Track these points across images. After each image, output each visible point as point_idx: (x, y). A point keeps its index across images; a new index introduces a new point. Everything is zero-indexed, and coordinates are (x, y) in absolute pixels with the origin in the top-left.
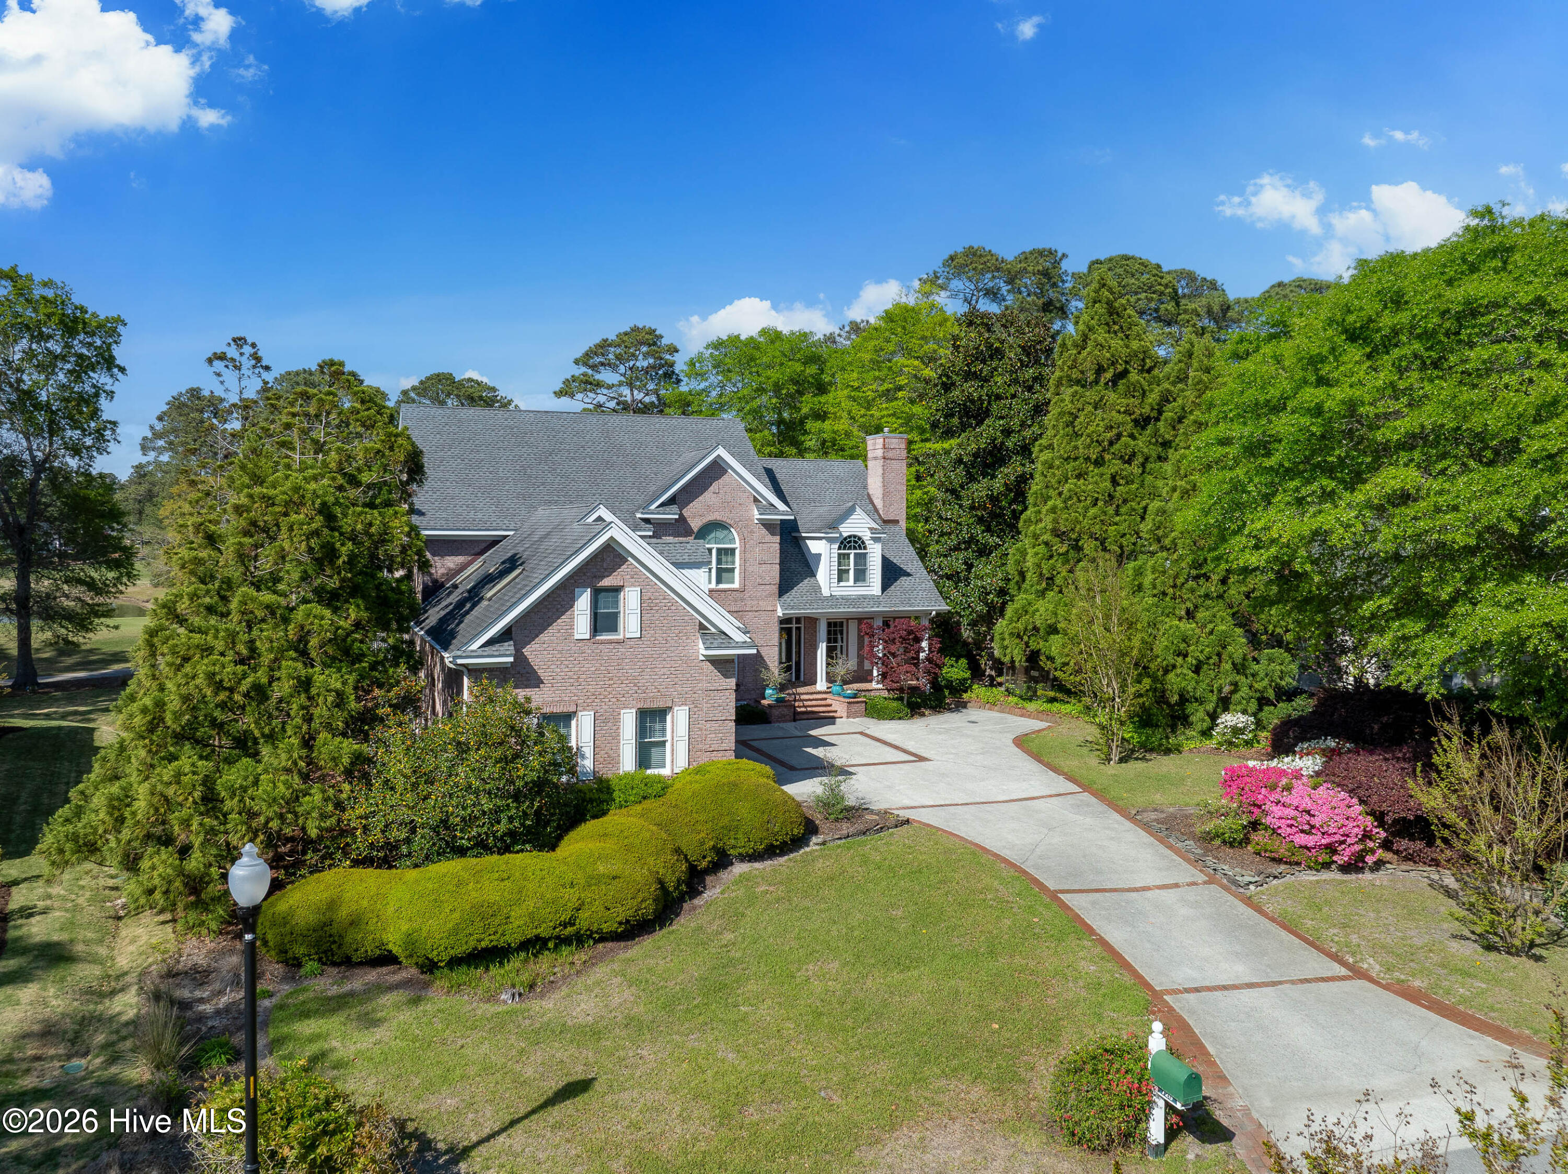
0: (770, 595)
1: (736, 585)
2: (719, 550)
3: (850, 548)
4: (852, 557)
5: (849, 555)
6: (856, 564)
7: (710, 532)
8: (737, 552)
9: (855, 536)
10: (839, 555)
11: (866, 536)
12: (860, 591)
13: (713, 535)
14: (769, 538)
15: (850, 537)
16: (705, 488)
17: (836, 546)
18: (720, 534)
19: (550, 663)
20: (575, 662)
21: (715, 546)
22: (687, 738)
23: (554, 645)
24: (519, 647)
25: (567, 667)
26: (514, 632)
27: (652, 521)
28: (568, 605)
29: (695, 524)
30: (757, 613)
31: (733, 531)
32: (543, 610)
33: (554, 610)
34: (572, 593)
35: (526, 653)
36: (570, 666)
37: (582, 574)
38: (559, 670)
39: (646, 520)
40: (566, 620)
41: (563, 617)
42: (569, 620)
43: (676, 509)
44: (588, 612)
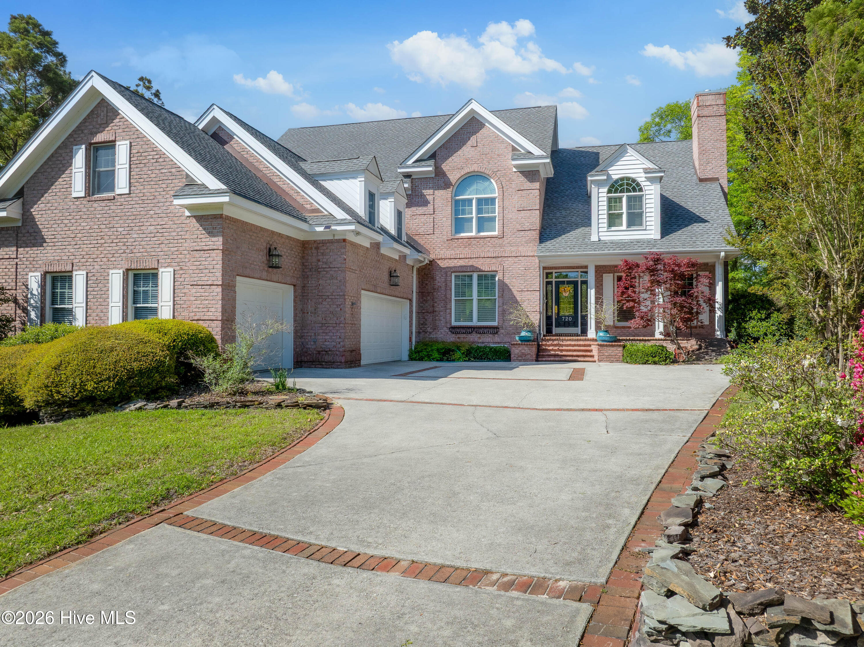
0: (530, 241)
1: (496, 233)
2: (480, 201)
3: (622, 191)
4: (624, 200)
5: (621, 198)
6: (629, 208)
7: (470, 185)
8: (497, 200)
9: (628, 179)
10: (610, 198)
12: (635, 235)
13: (474, 187)
14: (528, 185)
15: (622, 179)
16: (463, 142)
17: (606, 189)
18: (481, 185)
19: (52, 222)
20: (73, 221)
21: (475, 196)
22: (171, 304)
23: (56, 204)
24: (28, 207)
25: (66, 226)
26: (25, 193)
27: (413, 177)
28: (68, 164)
29: (454, 177)
30: (516, 259)
31: (492, 180)
32: (48, 170)
33: (57, 169)
34: (71, 152)
35: (34, 213)
36: (69, 225)
37: (80, 132)
38: (59, 229)
39: (408, 176)
40: (66, 179)
41: (63, 176)
42: (69, 179)
43: (432, 162)
44: (83, 170)
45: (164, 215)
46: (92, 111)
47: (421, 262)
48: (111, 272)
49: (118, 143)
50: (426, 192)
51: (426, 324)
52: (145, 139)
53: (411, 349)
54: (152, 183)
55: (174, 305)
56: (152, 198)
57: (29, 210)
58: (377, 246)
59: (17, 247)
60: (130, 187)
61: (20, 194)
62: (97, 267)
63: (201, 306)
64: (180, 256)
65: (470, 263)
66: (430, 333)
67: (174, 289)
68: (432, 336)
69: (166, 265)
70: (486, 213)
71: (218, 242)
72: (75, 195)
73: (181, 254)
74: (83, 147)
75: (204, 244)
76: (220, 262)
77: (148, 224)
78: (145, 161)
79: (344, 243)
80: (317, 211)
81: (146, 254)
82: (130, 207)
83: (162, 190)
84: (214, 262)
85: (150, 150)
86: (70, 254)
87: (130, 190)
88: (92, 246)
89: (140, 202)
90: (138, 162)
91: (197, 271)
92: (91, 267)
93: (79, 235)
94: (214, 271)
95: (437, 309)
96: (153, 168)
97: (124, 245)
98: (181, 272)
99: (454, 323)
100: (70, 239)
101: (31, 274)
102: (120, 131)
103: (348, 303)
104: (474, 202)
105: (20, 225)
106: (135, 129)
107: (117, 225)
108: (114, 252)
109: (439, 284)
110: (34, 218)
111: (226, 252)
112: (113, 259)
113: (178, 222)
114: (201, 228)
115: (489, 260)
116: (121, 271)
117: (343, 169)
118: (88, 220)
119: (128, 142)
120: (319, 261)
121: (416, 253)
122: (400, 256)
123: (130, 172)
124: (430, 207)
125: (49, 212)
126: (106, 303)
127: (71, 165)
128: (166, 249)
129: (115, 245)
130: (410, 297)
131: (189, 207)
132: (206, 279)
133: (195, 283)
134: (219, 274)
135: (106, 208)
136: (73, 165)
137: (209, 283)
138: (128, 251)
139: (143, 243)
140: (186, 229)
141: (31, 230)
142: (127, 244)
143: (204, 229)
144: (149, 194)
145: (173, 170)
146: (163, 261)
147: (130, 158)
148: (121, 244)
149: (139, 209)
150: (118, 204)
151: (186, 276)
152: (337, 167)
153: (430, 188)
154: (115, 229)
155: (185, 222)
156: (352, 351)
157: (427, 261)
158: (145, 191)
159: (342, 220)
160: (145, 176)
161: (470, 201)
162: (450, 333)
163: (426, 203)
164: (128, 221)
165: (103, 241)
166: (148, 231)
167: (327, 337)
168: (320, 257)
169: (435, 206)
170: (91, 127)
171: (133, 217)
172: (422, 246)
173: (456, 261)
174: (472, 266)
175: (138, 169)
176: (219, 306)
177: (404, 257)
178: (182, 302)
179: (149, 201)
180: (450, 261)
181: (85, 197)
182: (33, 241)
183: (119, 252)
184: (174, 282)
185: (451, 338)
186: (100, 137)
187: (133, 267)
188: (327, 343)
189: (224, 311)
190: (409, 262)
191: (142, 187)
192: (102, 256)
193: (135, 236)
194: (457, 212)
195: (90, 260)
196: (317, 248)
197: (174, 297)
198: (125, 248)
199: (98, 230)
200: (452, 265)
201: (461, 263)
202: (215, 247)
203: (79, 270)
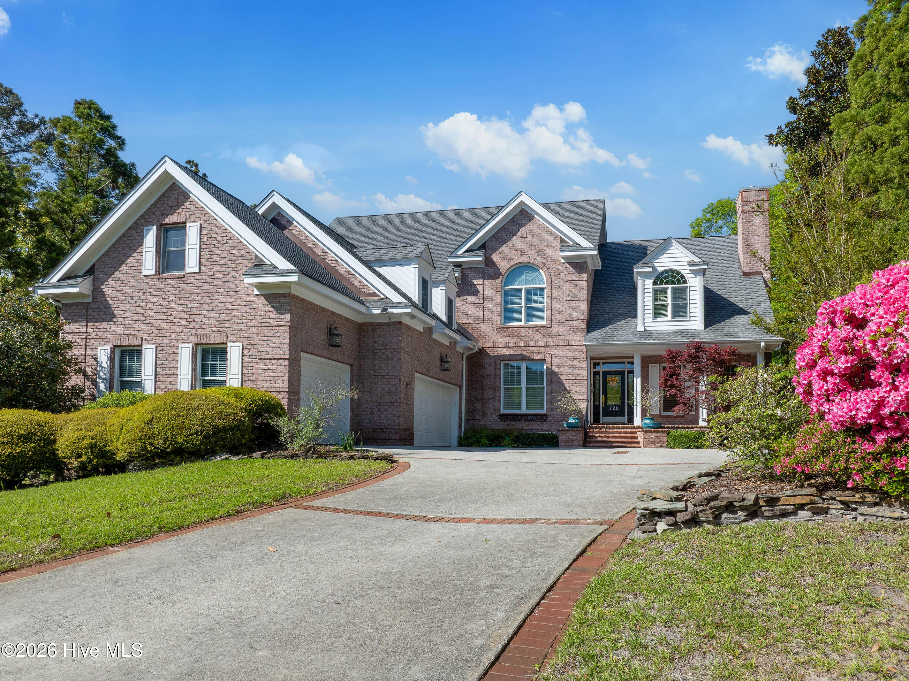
0: (578, 331)
1: (544, 323)
2: (528, 291)
3: (667, 283)
4: (669, 292)
5: (665, 290)
6: (674, 299)
7: (519, 276)
8: (545, 291)
9: (673, 271)
10: (655, 291)
11: (685, 270)
12: (679, 325)
13: (523, 277)
14: (576, 276)
15: (667, 271)
16: (513, 234)
17: (651, 281)
18: (529, 275)
19: (122, 298)
20: (143, 298)
21: (524, 287)
22: (240, 376)
23: (126, 282)
24: (98, 284)
25: (136, 302)
26: (96, 271)
27: (464, 267)
28: (139, 243)
29: (503, 267)
30: (565, 348)
31: (541, 271)
32: (119, 249)
33: (128, 249)
34: (143, 232)
35: (104, 290)
36: (138, 301)
37: (151, 213)
38: (129, 305)
39: (458, 265)
40: (137, 258)
41: (134, 255)
42: (139, 258)
43: (482, 252)
44: (154, 249)
45: (234, 293)
46: (164, 194)
47: (471, 349)
48: (180, 346)
49: (188, 225)
50: (475, 282)
51: (475, 412)
52: (215, 221)
53: (460, 436)
54: (222, 263)
55: (242, 378)
56: (221, 276)
57: (99, 287)
58: (429, 330)
59: (87, 322)
60: (200, 266)
61: (91, 272)
62: (166, 341)
63: (269, 378)
64: (248, 332)
65: (519, 352)
66: (479, 420)
67: (242, 363)
68: (481, 423)
69: (235, 340)
70: (534, 303)
71: (286, 318)
72: (145, 273)
73: (249, 329)
74: (155, 227)
75: (272, 320)
76: (288, 338)
77: (218, 301)
78: (215, 242)
79: (399, 326)
80: (375, 295)
81: (215, 330)
82: (200, 285)
83: (231, 269)
84: (282, 338)
85: (220, 231)
86: (139, 329)
87: (200, 269)
88: (162, 321)
89: (210, 280)
90: (208, 243)
91: (265, 346)
92: (160, 342)
93: (149, 311)
94: (282, 345)
95: (486, 397)
96: (223, 249)
97: (194, 321)
98: (250, 347)
99: (503, 411)
100: (140, 315)
101: (100, 348)
102: (191, 213)
103: (403, 383)
104: (523, 292)
105: (91, 301)
106: (205, 212)
107: (186, 302)
108: (183, 327)
109: (488, 372)
110: (104, 295)
111: (292, 328)
112: (183, 334)
113: (247, 300)
114: (269, 306)
115: (537, 349)
116: (190, 346)
117: (397, 256)
118: (158, 297)
119: (198, 224)
120: (375, 342)
121: (466, 340)
122: (450, 342)
123: (200, 252)
124: (480, 296)
125: (119, 289)
126: (175, 376)
127: (142, 245)
128: (235, 325)
129: (184, 320)
130: (460, 384)
131: (259, 286)
132: (273, 353)
133: (263, 357)
134: (286, 349)
135: (176, 286)
136: (144, 244)
137: (277, 357)
138: (197, 327)
139: (213, 319)
140: (255, 306)
141: (101, 306)
142: (196, 320)
143: (273, 307)
144: (218, 273)
145: (243, 251)
146: (232, 336)
147: (200, 239)
148: (191, 320)
149: (208, 287)
150: (188, 282)
151: (254, 350)
152: (390, 254)
153: (479, 278)
154: (185, 306)
155: (254, 300)
156: (406, 430)
157: (476, 349)
158: (215, 270)
159: (398, 303)
160: (215, 256)
161: (519, 291)
162: (498, 420)
163: (475, 292)
164: (197, 299)
165: (173, 317)
166: (218, 308)
167: (382, 416)
168: (377, 339)
169: (485, 296)
170: (162, 209)
171: (202, 295)
172: (472, 335)
173: (505, 350)
174: (522, 354)
175: (208, 250)
176: (286, 378)
177: (454, 343)
178: (250, 375)
179: (219, 280)
180: (499, 350)
181: (155, 275)
182: (103, 317)
183: (189, 327)
184: (243, 356)
185: (500, 425)
186: (171, 219)
187: (202, 342)
188: (383, 421)
189: (290, 384)
190: (459, 349)
191: (211, 267)
192: (172, 331)
193: (205, 312)
194: (506, 302)
195: (159, 335)
196: (374, 330)
197: (242, 370)
198: (194, 323)
199: (168, 307)
200: (502, 353)
201: (510, 351)
202: (283, 324)
203: (149, 344)
